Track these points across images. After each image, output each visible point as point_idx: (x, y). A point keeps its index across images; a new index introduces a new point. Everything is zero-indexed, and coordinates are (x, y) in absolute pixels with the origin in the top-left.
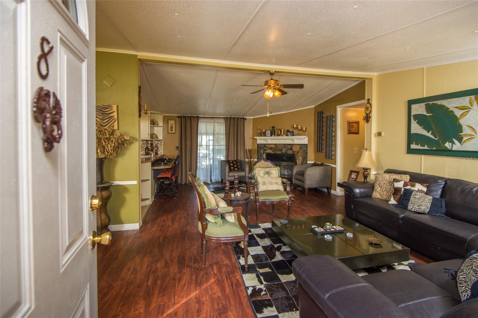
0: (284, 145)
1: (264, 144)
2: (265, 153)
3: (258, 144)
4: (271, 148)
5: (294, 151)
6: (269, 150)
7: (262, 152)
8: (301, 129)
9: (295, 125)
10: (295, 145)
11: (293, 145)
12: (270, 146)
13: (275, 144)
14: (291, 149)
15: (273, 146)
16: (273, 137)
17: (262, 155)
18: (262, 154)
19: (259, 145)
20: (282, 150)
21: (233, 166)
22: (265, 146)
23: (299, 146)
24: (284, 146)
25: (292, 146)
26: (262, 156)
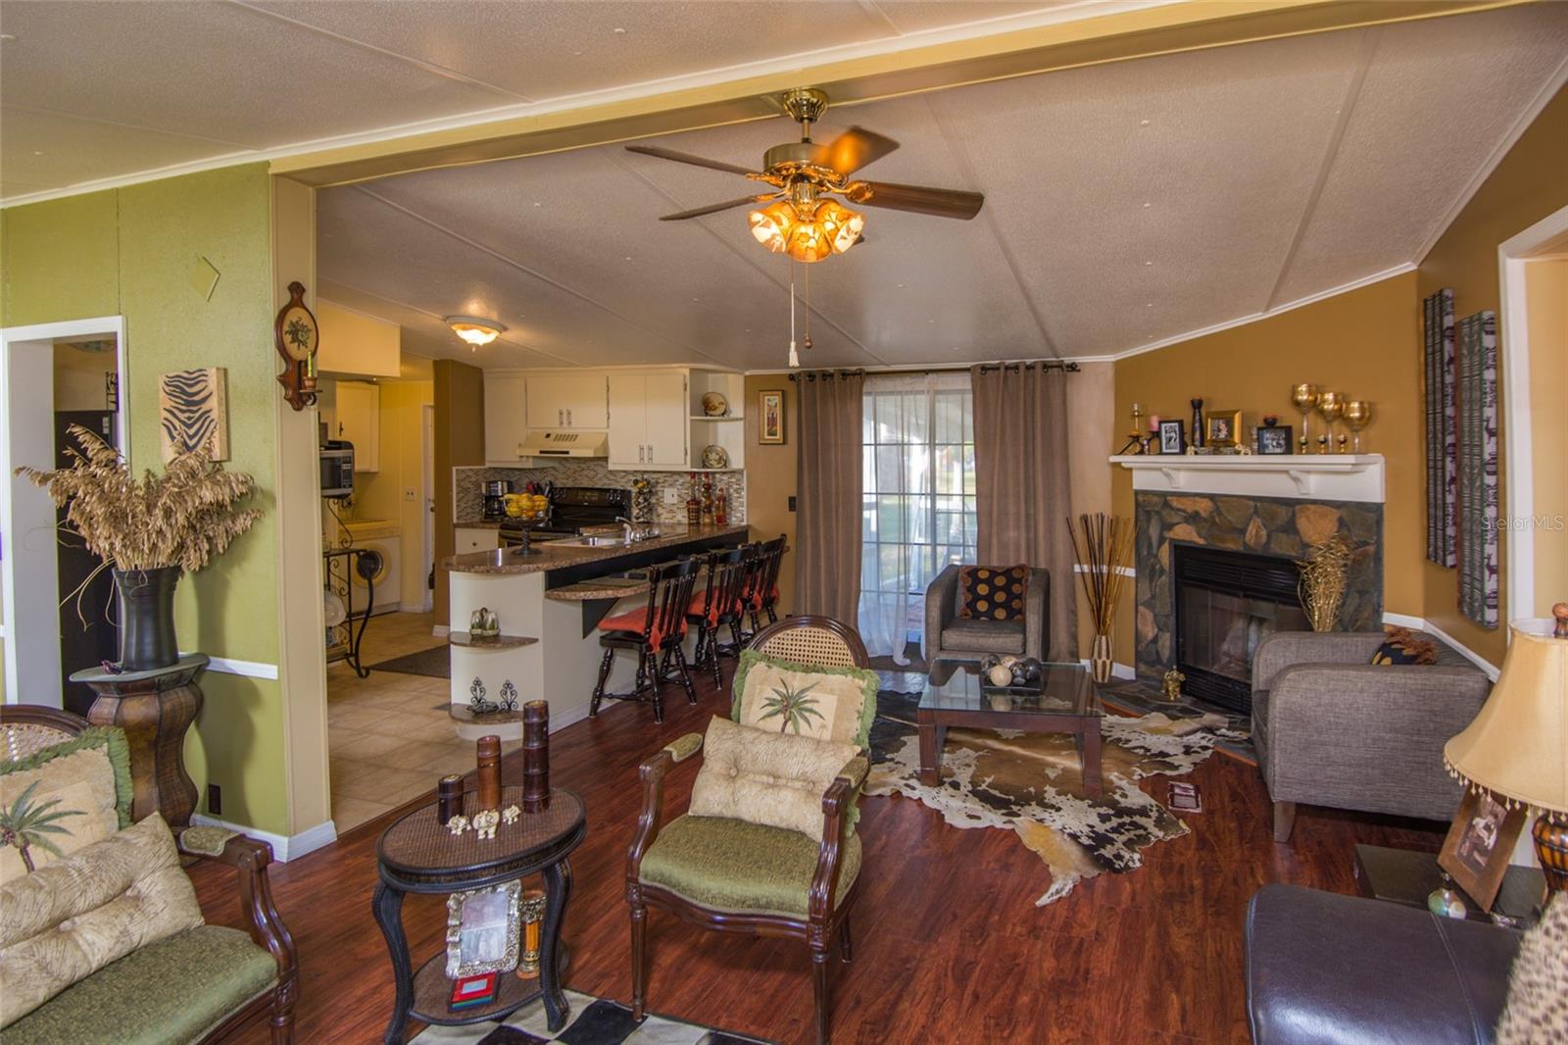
0: (1252, 503)
1: (1164, 495)
2: (1166, 539)
3: (1137, 493)
4: (1193, 518)
5: (1306, 539)
6: (1184, 525)
7: (1154, 532)
8: (1340, 415)
9: (1304, 388)
10: (1312, 507)
11: (1298, 507)
12: (1189, 506)
13: (1212, 497)
14: (1291, 528)
15: (1204, 507)
16: (1190, 458)
17: (1155, 551)
18: (1155, 544)
19: (1140, 499)
20: (1243, 531)
21: (989, 598)
22: (1167, 505)
23: (1336, 513)
24: (1256, 511)
25: (1294, 515)
26: (1156, 556)
